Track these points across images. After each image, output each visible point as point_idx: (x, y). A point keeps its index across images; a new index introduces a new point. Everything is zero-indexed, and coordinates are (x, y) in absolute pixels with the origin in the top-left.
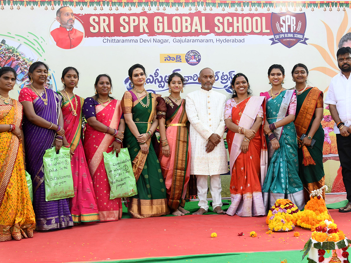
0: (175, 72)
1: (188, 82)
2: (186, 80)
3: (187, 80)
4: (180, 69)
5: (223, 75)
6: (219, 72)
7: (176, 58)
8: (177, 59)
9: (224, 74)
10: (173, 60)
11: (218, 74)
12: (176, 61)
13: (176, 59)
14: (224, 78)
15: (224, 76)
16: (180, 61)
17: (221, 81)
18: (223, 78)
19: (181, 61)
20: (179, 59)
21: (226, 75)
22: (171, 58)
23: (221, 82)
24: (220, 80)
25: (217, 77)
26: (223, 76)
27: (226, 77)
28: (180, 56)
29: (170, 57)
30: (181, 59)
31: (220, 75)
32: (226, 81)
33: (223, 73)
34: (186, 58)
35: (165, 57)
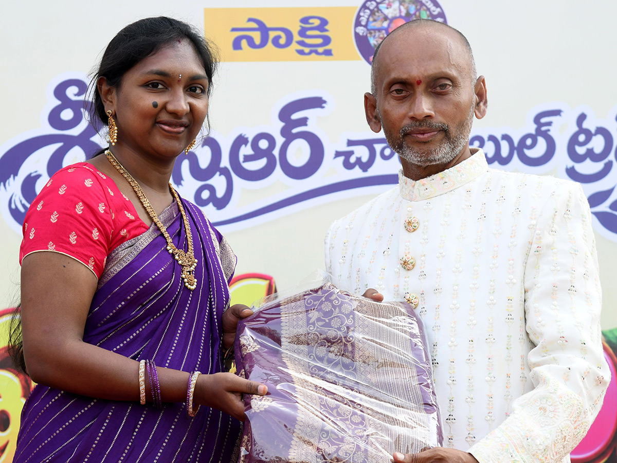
0: (295, 116)
1: (372, 172)
2: (359, 160)
3: (365, 159)
4: (324, 98)
5: (581, 134)
6: (557, 113)
7: (302, 33)
8: (308, 41)
9: (586, 125)
10: (282, 41)
11: (549, 124)
12: (301, 52)
13: (297, 38)
14: (589, 146)
15: (589, 135)
16: (321, 50)
17: (570, 164)
18: (581, 150)
19: (328, 53)
20: (320, 41)
21: (602, 131)
22: (272, 35)
23: (572, 174)
24: (561, 158)
25: (542, 142)
26: (582, 138)
27: (598, 144)
28: (324, 22)
29: (263, 29)
30: (327, 40)
31: (562, 131)
32: (598, 166)
33: (582, 118)
34: (361, 30)
35: (234, 30)
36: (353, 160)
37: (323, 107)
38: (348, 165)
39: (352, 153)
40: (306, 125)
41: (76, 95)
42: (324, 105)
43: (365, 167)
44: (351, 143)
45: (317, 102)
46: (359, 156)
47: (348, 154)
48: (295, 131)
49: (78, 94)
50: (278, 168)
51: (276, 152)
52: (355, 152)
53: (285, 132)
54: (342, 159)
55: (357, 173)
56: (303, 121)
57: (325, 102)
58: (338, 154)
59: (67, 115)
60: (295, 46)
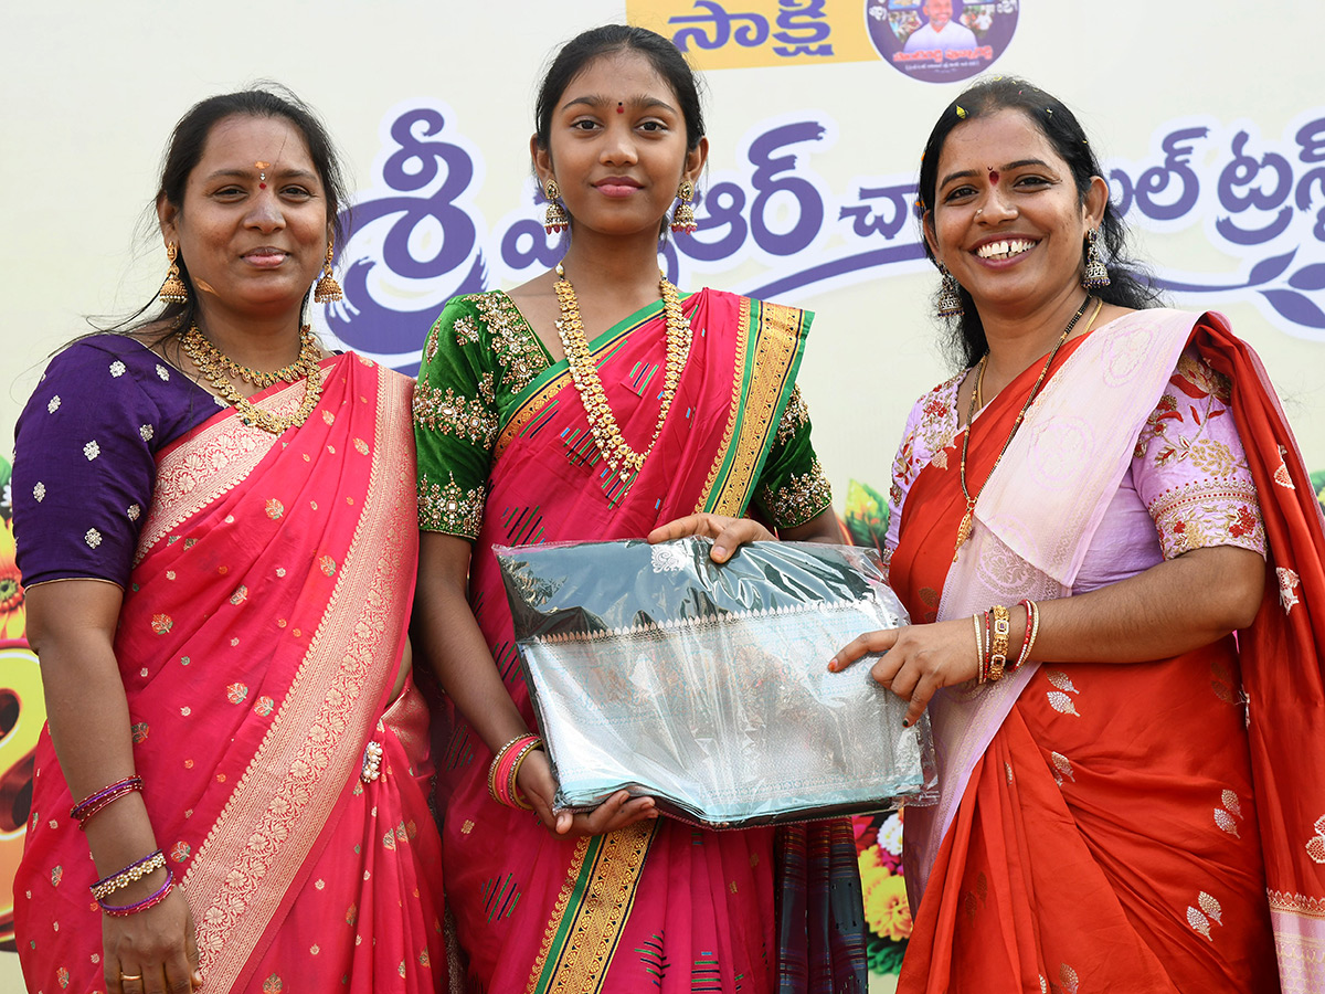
0: (775, 155)
1: (902, 239)
2: (879, 220)
3: (889, 219)
4: (821, 124)
5: (1241, 164)
6: (1200, 132)
7: (783, 20)
8: (792, 33)
9: (1246, 151)
10: (752, 35)
11: (1188, 150)
12: (782, 52)
13: (774, 28)
14: (1254, 184)
15: (1253, 167)
16: (813, 46)
17: (1224, 214)
18: (1240, 192)
19: (826, 51)
20: (812, 32)
21: (1273, 159)
22: (735, 25)
23: (1226, 229)
24: (1208, 206)
25: (1176, 181)
26: (1241, 172)
27: (1267, 181)
28: (818, 2)
29: (721, 17)
30: (823, 31)
31: (1209, 161)
32: (1270, 217)
33: (1241, 139)
34: (877, 12)
35: (673, 20)
36: (869, 220)
37: (821, 138)
38: (862, 230)
39: (868, 209)
40: (794, 168)
41: (425, 134)
42: (821, 134)
43: (890, 231)
44: (865, 194)
45: (810, 131)
46: (879, 214)
47: (861, 212)
48: (775, 178)
49: (429, 133)
50: (750, 236)
51: (746, 213)
52: (873, 208)
53: (759, 180)
54: (852, 219)
55: (877, 242)
56: (789, 162)
57: (822, 130)
58: (845, 212)
59: (413, 166)
60: (772, 42)
